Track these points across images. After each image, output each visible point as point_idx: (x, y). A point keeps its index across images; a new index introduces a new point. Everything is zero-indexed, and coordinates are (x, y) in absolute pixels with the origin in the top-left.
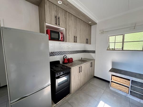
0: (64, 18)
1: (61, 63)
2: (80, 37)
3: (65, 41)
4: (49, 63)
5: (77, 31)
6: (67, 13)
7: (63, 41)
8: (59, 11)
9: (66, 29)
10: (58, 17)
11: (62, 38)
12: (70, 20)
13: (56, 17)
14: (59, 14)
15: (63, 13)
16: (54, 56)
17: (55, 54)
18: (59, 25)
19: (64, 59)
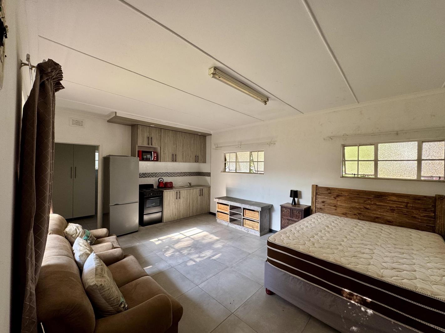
0: (159, 136)
1: (155, 187)
2: (183, 154)
3: (159, 160)
4: (139, 185)
5: (178, 148)
6: (162, 130)
7: (157, 160)
8: (152, 131)
9: (160, 147)
10: (151, 138)
11: (155, 158)
12: (167, 136)
13: (148, 138)
14: (153, 134)
15: (157, 131)
16: (146, 178)
17: (147, 176)
18: (152, 144)
19: (159, 183)
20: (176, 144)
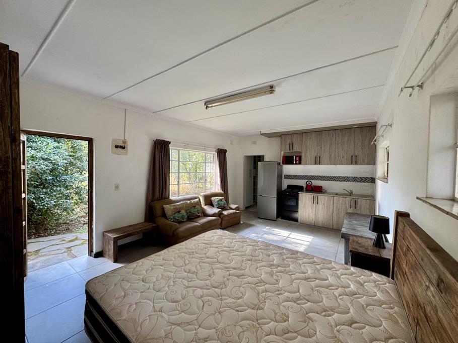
5: (323, 149)
6: (304, 134)
10: (292, 144)
12: (309, 139)
14: (294, 140)
15: (299, 136)
18: (293, 149)
19: (307, 185)
20: (321, 145)
